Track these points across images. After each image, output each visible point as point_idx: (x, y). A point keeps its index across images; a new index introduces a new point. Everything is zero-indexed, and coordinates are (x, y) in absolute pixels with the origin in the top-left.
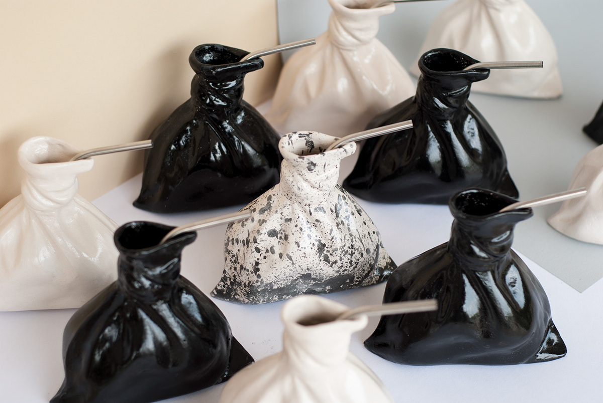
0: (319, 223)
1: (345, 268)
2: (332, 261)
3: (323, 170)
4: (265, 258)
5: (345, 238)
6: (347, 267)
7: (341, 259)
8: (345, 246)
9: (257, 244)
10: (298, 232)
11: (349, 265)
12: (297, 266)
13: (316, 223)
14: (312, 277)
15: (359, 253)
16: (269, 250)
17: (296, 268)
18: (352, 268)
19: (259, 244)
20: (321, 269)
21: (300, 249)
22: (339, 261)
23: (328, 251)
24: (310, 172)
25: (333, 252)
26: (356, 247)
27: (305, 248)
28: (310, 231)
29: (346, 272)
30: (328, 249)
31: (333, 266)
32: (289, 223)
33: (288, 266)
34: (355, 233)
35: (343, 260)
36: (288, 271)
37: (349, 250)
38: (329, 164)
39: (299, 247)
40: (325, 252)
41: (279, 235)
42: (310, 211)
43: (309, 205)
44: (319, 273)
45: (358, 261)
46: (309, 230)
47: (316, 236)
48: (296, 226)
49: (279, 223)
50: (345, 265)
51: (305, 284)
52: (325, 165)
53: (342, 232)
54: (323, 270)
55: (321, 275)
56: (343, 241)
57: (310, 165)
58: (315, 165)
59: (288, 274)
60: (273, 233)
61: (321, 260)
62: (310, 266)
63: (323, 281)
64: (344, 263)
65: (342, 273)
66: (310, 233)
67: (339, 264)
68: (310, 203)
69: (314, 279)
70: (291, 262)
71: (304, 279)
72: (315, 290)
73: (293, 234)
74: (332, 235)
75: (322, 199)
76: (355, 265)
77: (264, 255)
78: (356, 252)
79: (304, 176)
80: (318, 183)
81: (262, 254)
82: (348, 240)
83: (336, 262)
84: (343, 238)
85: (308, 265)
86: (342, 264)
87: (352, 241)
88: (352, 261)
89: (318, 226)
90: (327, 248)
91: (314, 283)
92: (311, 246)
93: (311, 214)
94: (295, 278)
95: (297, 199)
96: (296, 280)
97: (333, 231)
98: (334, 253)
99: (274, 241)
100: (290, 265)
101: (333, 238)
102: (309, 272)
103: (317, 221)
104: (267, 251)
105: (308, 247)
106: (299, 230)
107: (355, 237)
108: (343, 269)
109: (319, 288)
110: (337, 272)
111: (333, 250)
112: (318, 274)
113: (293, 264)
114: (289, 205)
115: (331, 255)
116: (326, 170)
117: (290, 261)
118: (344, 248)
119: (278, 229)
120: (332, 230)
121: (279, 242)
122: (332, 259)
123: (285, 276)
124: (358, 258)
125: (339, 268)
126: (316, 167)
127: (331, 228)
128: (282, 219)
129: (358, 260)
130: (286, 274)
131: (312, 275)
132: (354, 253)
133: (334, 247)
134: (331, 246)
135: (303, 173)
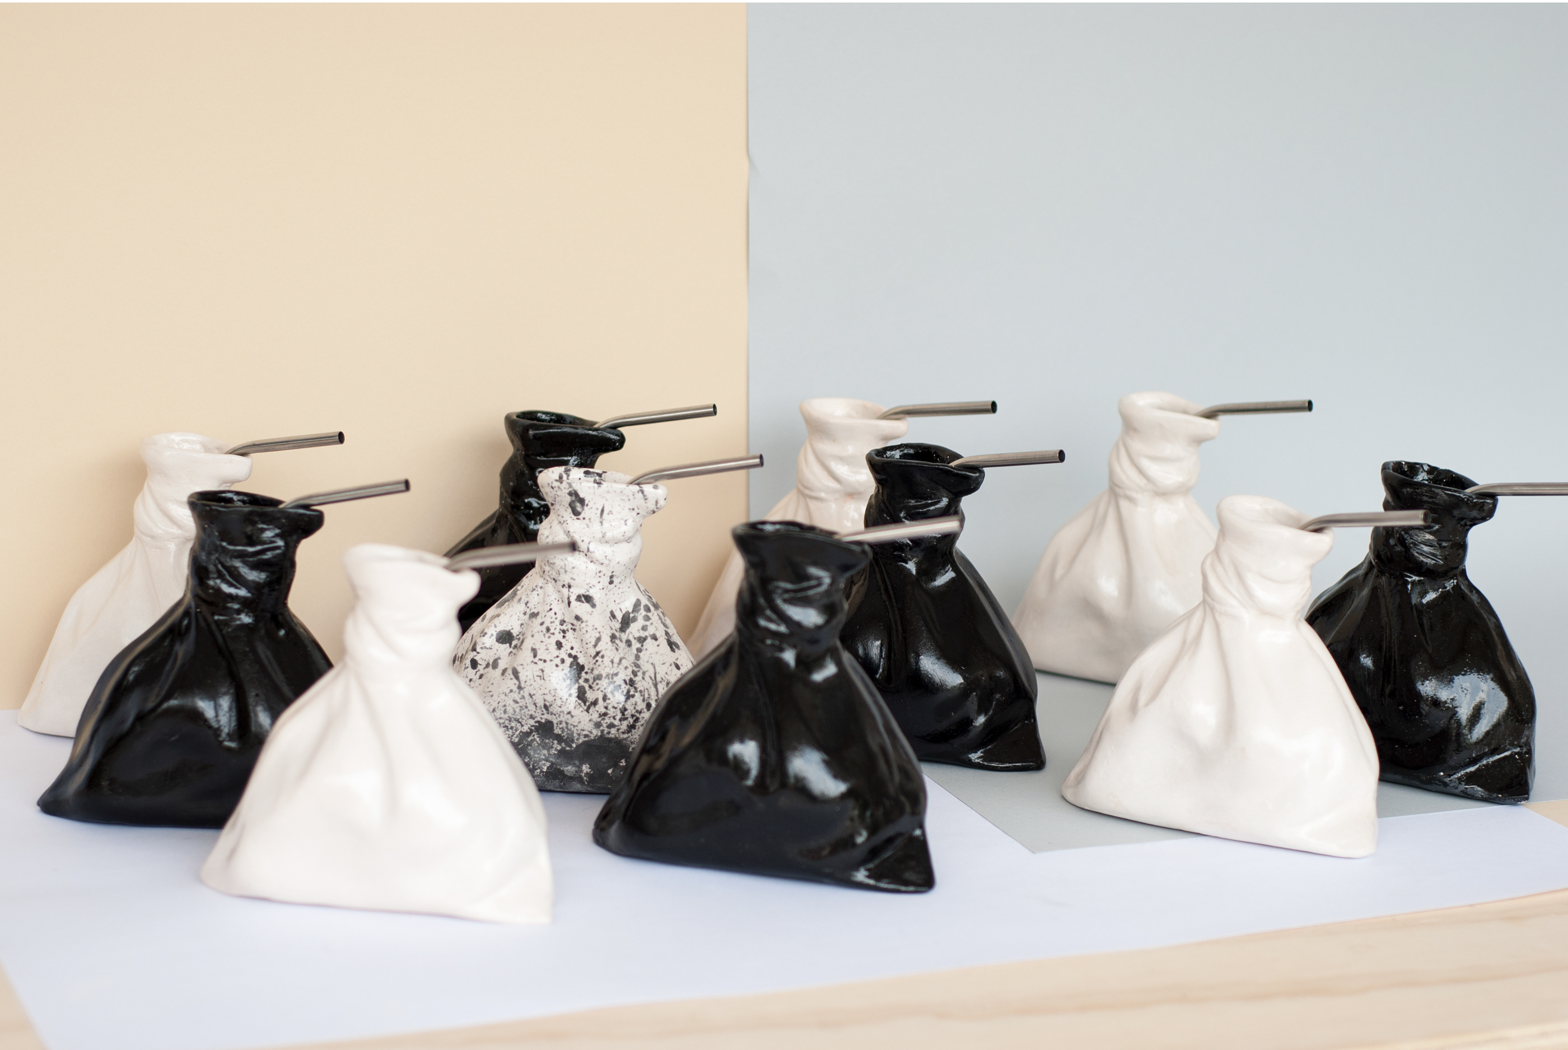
0: (579, 622)
1: (612, 720)
2: (590, 700)
3: (599, 519)
4: (481, 677)
5: (620, 661)
6: (614, 718)
7: (605, 698)
8: (616, 674)
9: (475, 653)
10: (542, 634)
11: (619, 716)
12: (526, 695)
13: (575, 622)
14: (556, 731)
15: (644, 700)
16: (491, 663)
17: (523, 697)
18: (625, 723)
19: (478, 653)
20: (569, 713)
21: (536, 660)
22: (601, 701)
23: (586, 680)
24: (574, 517)
25: (594, 681)
26: (640, 685)
27: (545, 661)
28: (564, 637)
29: (613, 731)
30: (587, 677)
31: (591, 711)
32: (534, 619)
33: (511, 691)
34: (645, 666)
35: (608, 701)
36: (512, 703)
37: (623, 685)
38: (610, 513)
39: (535, 656)
40: (581, 681)
41: (514, 643)
42: (568, 598)
43: (570, 587)
44: (567, 723)
45: (638, 715)
46: (562, 634)
47: (572, 648)
48: (542, 624)
49: (520, 622)
50: (611, 712)
51: (544, 748)
52: (602, 511)
53: (617, 649)
54: (572, 717)
55: (569, 727)
56: (615, 665)
57: (573, 498)
58: (582, 501)
59: (512, 711)
60: (505, 638)
61: (570, 695)
62: (549, 698)
63: (574, 745)
64: (610, 707)
65: (606, 730)
66: (562, 640)
67: (600, 707)
68: (572, 583)
69: (559, 738)
70: (517, 683)
71: (542, 736)
72: (563, 771)
73: (533, 636)
74: (598, 649)
75: (594, 582)
76: (631, 720)
77: (482, 672)
78: (637, 695)
79: (565, 524)
80: (587, 540)
81: (479, 670)
82: (626, 668)
83: (595, 703)
84: (616, 660)
85: (546, 697)
86: (606, 708)
87: (635, 673)
88: (626, 710)
89: (577, 628)
90: (586, 673)
91: (559, 748)
92: (558, 661)
93: (569, 603)
94: (526, 729)
95: (551, 572)
96: (528, 734)
97: (600, 643)
98: (595, 683)
99: (504, 649)
100: (515, 688)
101: (598, 653)
102: (549, 717)
103: (577, 618)
104: (487, 666)
105: (551, 661)
106: (545, 630)
107: (644, 673)
108: (608, 720)
109: (569, 768)
110: (598, 725)
111: (594, 678)
112: (564, 725)
113: (520, 688)
114: (541, 587)
115: (590, 687)
116: (604, 522)
117: (515, 681)
118: (615, 679)
119: (515, 632)
120: (599, 639)
121: (511, 652)
122: (591, 696)
123: (506, 716)
124: (639, 708)
125: (600, 716)
126: (585, 507)
127: (598, 635)
128: (525, 614)
129: (640, 713)
130: (508, 708)
131: (555, 725)
132: (633, 696)
133: (596, 672)
134: (592, 670)
135: (565, 519)
